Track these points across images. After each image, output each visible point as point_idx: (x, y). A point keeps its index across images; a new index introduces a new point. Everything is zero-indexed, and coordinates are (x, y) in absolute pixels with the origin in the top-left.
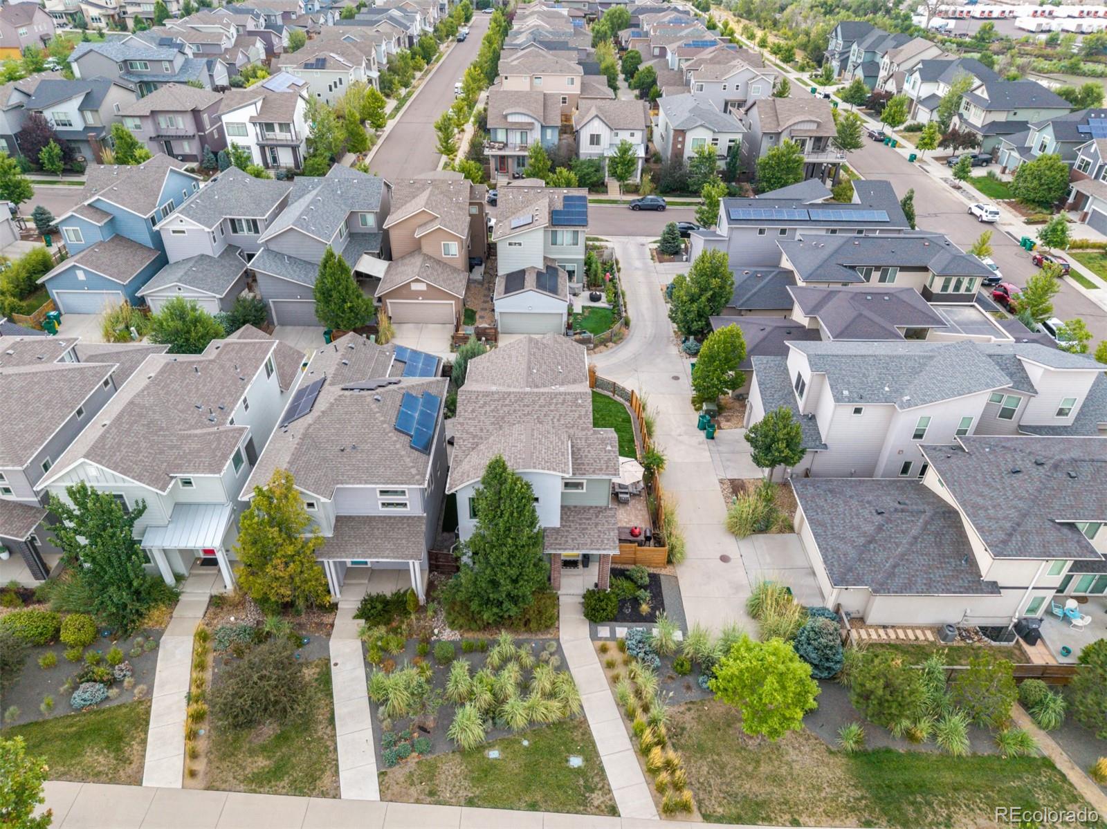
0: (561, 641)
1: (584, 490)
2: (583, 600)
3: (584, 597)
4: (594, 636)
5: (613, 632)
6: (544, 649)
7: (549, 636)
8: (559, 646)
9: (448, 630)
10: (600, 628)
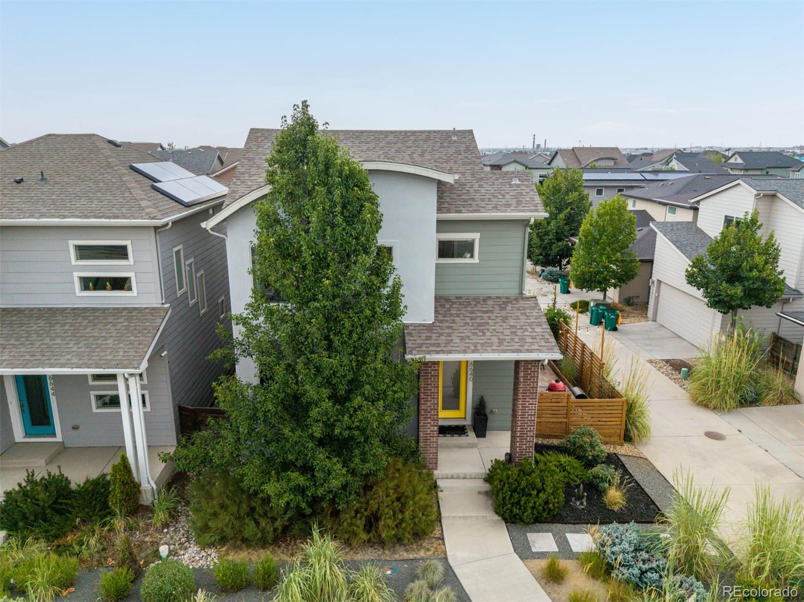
0: (450, 560)
1: (476, 260)
2: (486, 487)
3: (489, 479)
4: (524, 552)
5: (563, 543)
6: (414, 577)
7: (422, 554)
8: (449, 570)
9: (193, 549)
10: (532, 537)
